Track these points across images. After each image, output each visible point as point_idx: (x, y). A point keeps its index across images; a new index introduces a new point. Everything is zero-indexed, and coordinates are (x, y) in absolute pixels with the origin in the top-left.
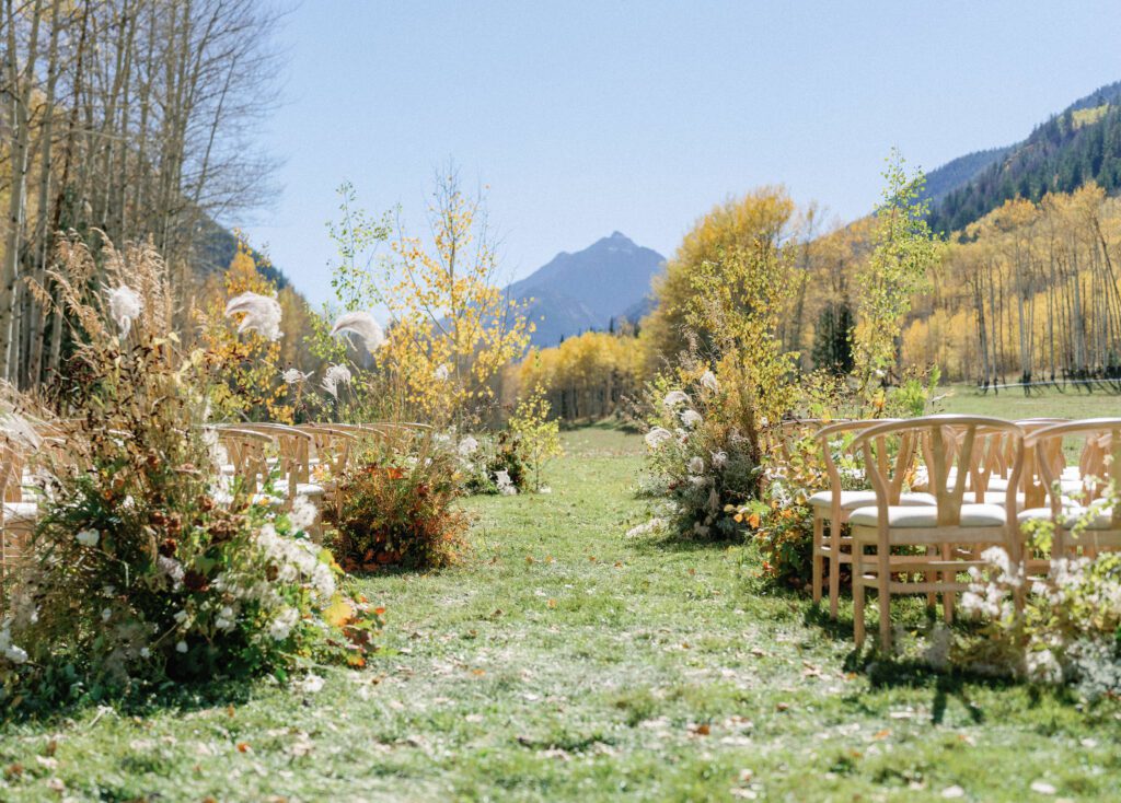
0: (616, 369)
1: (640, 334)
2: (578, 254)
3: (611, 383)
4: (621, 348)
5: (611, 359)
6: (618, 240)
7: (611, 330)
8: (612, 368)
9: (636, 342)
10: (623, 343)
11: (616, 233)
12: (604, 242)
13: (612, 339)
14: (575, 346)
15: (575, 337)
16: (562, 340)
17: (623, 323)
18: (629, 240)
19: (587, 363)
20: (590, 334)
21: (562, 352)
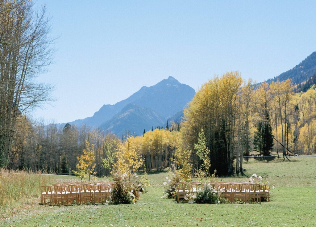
0: (169, 146)
1: (180, 130)
2: (151, 87)
3: (167, 152)
4: (172, 136)
5: (168, 141)
6: (171, 80)
7: (167, 127)
8: (168, 145)
9: (178, 133)
10: (173, 134)
11: (170, 77)
12: (164, 81)
13: (168, 132)
14: (151, 135)
15: (150, 131)
16: (144, 133)
17: (173, 124)
18: (177, 80)
19: (156, 143)
20: (158, 130)
21: (145, 138)
